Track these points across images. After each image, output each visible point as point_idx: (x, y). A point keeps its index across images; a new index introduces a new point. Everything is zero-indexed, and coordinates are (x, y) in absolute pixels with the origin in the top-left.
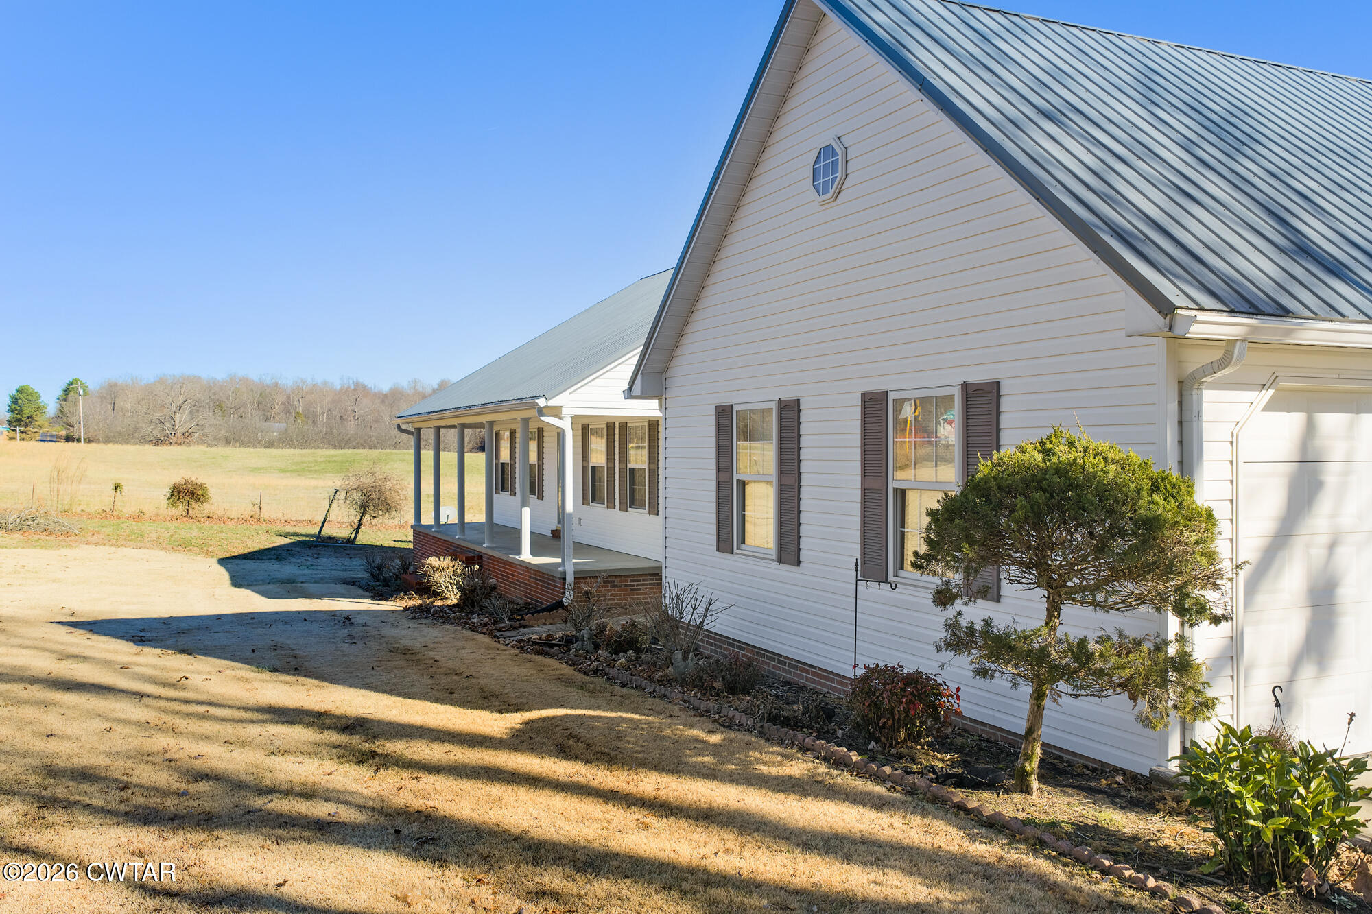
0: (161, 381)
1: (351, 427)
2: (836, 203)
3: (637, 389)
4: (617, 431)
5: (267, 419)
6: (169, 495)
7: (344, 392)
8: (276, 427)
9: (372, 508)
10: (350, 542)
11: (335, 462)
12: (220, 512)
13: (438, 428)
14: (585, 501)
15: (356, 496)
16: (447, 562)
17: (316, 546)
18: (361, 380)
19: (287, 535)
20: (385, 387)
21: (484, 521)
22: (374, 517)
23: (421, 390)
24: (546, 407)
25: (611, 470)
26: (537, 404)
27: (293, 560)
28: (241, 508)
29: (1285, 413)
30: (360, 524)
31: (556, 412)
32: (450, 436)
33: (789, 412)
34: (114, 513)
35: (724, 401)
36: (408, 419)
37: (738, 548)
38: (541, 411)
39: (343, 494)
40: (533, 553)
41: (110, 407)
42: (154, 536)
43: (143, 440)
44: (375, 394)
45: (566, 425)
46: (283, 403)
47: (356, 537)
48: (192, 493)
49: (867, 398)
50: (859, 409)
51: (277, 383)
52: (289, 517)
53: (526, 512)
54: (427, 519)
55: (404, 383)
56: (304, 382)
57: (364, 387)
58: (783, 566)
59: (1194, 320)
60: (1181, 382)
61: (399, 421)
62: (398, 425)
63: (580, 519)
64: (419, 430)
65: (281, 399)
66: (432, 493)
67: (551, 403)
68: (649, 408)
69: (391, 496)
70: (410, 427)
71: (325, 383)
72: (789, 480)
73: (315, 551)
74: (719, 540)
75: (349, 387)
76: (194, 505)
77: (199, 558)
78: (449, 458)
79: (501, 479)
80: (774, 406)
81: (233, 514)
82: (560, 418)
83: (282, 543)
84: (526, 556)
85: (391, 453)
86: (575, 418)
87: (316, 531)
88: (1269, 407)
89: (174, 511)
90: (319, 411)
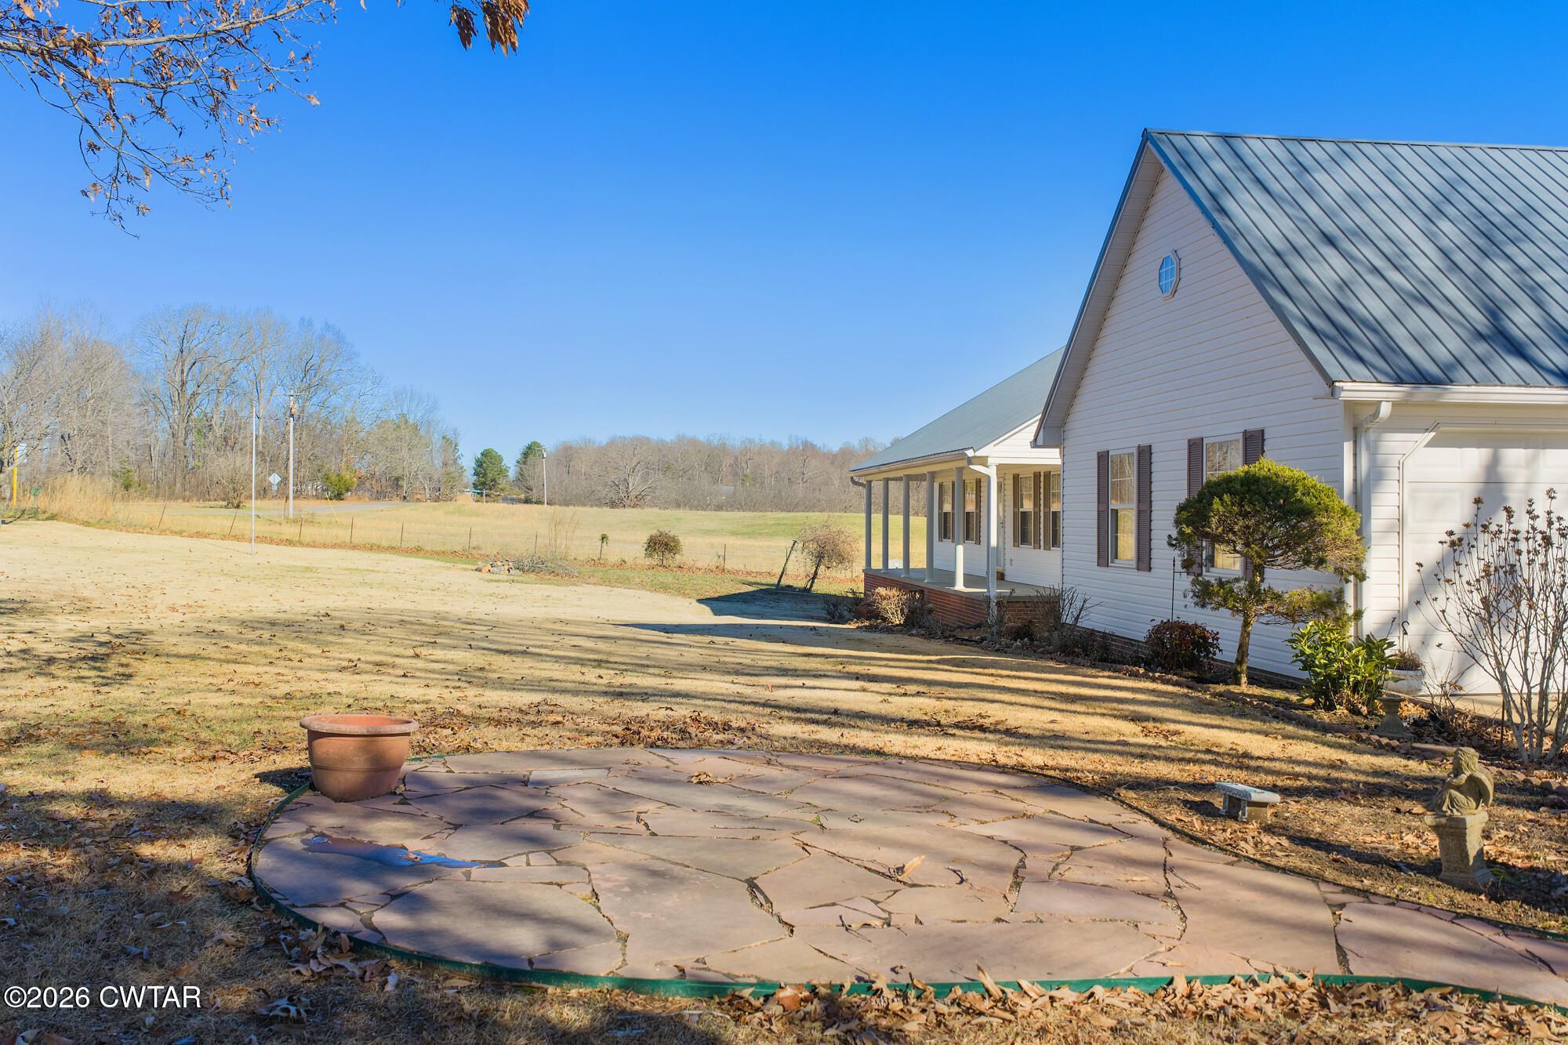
0: (612, 443)
1: (800, 489)
2: (1173, 299)
3: (1040, 441)
4: (1042, 479)
5: (716, 481)
6: (646, 546)
7: (792, 452)
8: (725, 489)
9: (826, 558)
10: (806, 591)
11: (785, 524)
12: (689, 563)
13: (887, 480)
14: (1016, 544)
15: (812, 546)
16: (894, 592)
17: (776, 594)
18: (810, 439)
19: (750, 584)
20: (835, 447)
21: (925, 567)
22: (829, 568)
23: (872, 449)
24: (974, 457)
25: (1037, 514)
26: (966, 455)
27: (757, 603)
28: (707, 561)
29: (1457, 449)
30: (816, 573)
31: (983, 461)
32: (896, 489)
33: (1145, 455)
34: (602, 561)
35: (1103, 448)
36: (860, 473)
37: (1112, 562)
38: (970, 461)
39: (801, 545)
40: (966, 585)
41: (565, 470)
42: (637, 580)
43: (599, 503)
44: (825, 455)
45: (992, 472)
46: (731, 465)
47: (811, 586)
48: (666, 544)
49: (1192, 442)
50: (1186, 452)
51: (725, 444)
52: (749, 569)
53: (960, 549)
54: (877, 564)
55: (855, 442)
56: (751, 442)
57: (813, 446)
58: (1141, 573)
59: (1342, 389)
60: (1355, 429)
61: (852, 474)
62: (852, 478)
63: (1011, 560)
64: (870, 482)
65: (728, 461)
66: (881, 553)
67: (978, 454)
68: (1050, 457)
69: (844, 548)
70: (862, 480)
71: (773, 443)
72: (1144, 507)
73: (775, 597)
74: (1099, 557)
75: (798, 447)
76: (668, 555)
77: (679, 598)
78: (896, 521)
79: (945, 528)
80: (1135, 451)
81: (699, 564)
82: (987, 467)
83: (746, 590)
84: (960, 586)
85: (840, 517)
86: (1000, 467)
87: (776, 581)
88: (1429, 445)
89: (649, 561)
90: (767, 472)
